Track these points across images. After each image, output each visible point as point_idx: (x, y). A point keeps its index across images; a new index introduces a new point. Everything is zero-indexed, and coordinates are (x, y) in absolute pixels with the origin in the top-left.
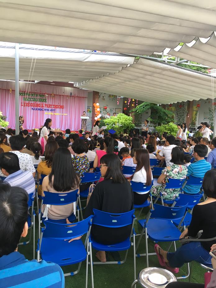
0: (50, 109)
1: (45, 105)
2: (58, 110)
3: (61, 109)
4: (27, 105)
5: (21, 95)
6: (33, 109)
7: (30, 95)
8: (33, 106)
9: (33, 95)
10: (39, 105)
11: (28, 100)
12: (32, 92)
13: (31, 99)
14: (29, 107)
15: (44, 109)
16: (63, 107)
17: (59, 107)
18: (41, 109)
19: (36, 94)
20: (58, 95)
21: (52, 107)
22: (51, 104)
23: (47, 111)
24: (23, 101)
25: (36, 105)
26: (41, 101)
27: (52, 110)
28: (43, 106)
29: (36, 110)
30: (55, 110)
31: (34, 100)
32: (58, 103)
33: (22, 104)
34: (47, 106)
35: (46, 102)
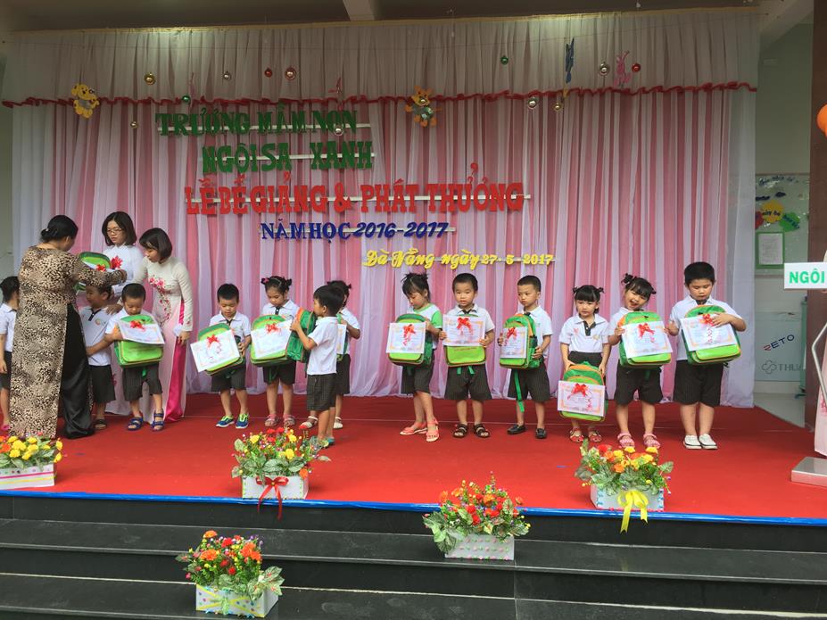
0: (403, 221)
1: (367, 190)
2: (469, 225)
3: (501, 217)
4: (229, 204)
5: (186, 133)
6: (271, 234)
7: (247, 126)
8: (271, 211)
9: (274, 117)
10: (318, 199)
11: (237, 163)
12: (266, 102)
13: (258, 158)
14: (240, 216)
15: (359, 226)
16: (514, 197)
17: (482, 197)
18: (329, 230)
19: (295, 109)
20: (470, 97)
21: (420, 208)
22: (412, 181)
23: (380, 236)
24: (200, 175)
25: (292, 199)
26: (332, 162)
27: (423, 224)
28: (346, 199)
29: (293, 237)
30: (445, 225)
31: (277, 158)
32: (475, 167)
33: (189, 200)
34: (375, 199)
35: (370, 166)
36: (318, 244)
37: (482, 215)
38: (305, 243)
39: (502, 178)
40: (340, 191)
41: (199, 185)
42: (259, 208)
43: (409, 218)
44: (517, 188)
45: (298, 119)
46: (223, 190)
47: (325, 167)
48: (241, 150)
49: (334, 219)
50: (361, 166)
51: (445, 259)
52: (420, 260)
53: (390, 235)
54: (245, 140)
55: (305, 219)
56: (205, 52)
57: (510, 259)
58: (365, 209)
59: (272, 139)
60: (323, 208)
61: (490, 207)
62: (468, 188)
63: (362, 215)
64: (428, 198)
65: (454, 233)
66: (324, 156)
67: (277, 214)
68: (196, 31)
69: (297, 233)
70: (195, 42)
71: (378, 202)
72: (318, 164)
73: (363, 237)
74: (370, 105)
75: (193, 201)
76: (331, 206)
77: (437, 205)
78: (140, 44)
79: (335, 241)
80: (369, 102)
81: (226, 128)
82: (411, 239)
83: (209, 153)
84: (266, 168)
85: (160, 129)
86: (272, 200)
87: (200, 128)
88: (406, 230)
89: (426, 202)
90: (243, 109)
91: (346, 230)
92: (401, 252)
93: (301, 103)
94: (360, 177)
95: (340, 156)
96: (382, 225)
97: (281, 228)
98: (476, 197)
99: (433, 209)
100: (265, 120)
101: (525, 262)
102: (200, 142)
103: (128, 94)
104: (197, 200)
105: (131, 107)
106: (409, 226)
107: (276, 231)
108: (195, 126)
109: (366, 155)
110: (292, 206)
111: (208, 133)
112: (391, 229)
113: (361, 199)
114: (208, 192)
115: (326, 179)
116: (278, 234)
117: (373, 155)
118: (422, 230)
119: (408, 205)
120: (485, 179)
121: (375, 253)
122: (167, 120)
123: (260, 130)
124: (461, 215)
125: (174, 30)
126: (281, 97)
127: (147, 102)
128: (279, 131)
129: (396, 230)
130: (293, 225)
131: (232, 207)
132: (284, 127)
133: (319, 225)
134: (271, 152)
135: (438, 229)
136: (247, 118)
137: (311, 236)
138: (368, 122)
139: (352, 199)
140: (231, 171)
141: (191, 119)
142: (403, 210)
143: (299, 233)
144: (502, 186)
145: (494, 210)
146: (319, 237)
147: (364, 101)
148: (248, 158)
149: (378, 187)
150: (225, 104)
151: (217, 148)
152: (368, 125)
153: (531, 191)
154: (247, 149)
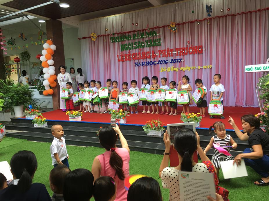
0: (170, 59)
1: (160, 52)
2: (188, 58)
3: (196, 56)
4: (127, 58)
5: (117, 41)
6: (137, 65)
7: (131, 38)
8: (137, 59)
9: (137, 35)
10: (148, 55)
11: (129, 47)
12: (134, 31)
13: (133, 46)
14: (130, 61)
15: (158, 61)
16: (200, 50)
17: (191, 50)
18: (151, 63)
19: (141, 32)
20: (187, 23)
21: (174, 55)
22: (172, 48)
23: (164, 64)
24: (120, 52)
25: (142, 56)
26: (151, 45)
27: (175, 60)
28: (155, 54)
29: (142, 65)
30: (181, 59)
31: (138, 45)
32: (189, 42)
33: (118, 58)
34: (162, 54)
35: (160, 45)
36: (149, 67)
37: (191, 56)
38: (145, 67)
39: (196, 45)
40: (153, 52)
41: (120, 54)
42: (134, 59)
43: (171, 58)
44: (201, 47)
45: (142, 35)
46: (126, 55)
47: (149, 47)
48: (129, 44)
49: (152, 60)
50: (158, 45)
51: (181, 69)
52: (175, 69)
53: (166, 63)
54: (130, 42)
55: (145, 60)
56: (120, 20)
57: (199, 67)
58: (160, 57)
59: (137, 41)
60: (149, 57)
61: (193, 53)
62: (187, 48)
63: (159, 58)
64: (176, 52)
65: (184, 61)
66: (149, 44)
67: (139, 60)
68: (118, 15)
69: (143, 64)
70: (118, 18)
71: (163, 54)
72: (148, 46)
73: (160, 64)
74: (160, 28)
75: (119, 58)
76: (151, 56)
77: (179, 54)
78: (106, 21)
79: (153, 66)
80: (159, 28)
81: (126, 39)
82: (172, 64)
83: (122, 45)
84: (135, 48)
85: (111, 41)
86: (137, 56)
87: (120, 40)
88: (171, 61)
89: (176, 53)
90: (130, 34)
91: (155, 63)
92: (169, 68)
93: (143, 30)
94: (159, 48)
95: (153, 43)
96: (164, 61)
97: (139, 63)
98: (189, 51)
99: (177, 55)
100: (134, 36)
101: (204, 68)
102: (120, 43)
103: (104, 34)
104: (120, 58)
105: (105, 37)
106: (171, 60)
107: (138, 64)
108: (119, 39)
109: (159, 42)
110: (142, 57)
111: (122, 41)
112: (167, 61)
113: (159, 54)
114: (122, 56)
115: (150, 50)
116: (139, 65)
117: (161, 42)
118: (175, 61)
119: (171, 55)
120: (192, 45)
121: (163, 68)
122: (112, 39)
123: (134, 38)
124: (185, 56)
125: (113, 16)
126: (138, 29)
127: (108, 35)
128: (138, 38)
129: (168, 62)
130: (142, 62)
131: (128, 59)
132: (139, 37)
133: (148, 62)
134: (136, 44)
135: (179, 61)
136: (130, 36)
137: (147, 65)
138: (160, 33)
139: (156, 54)
140: (127, 50)
141: (118, 38)
142: (170, 56)
143: (144, 64)
144: (196, 47)
145: (194, 54)
146: (149, 65)
147: (159, 27)
148: (131, 46)
149: (163, 50)
150: (125, 33)
151: (124, 44)
152: (160, 34)
153: (205, 48)
154: (131, 44)
